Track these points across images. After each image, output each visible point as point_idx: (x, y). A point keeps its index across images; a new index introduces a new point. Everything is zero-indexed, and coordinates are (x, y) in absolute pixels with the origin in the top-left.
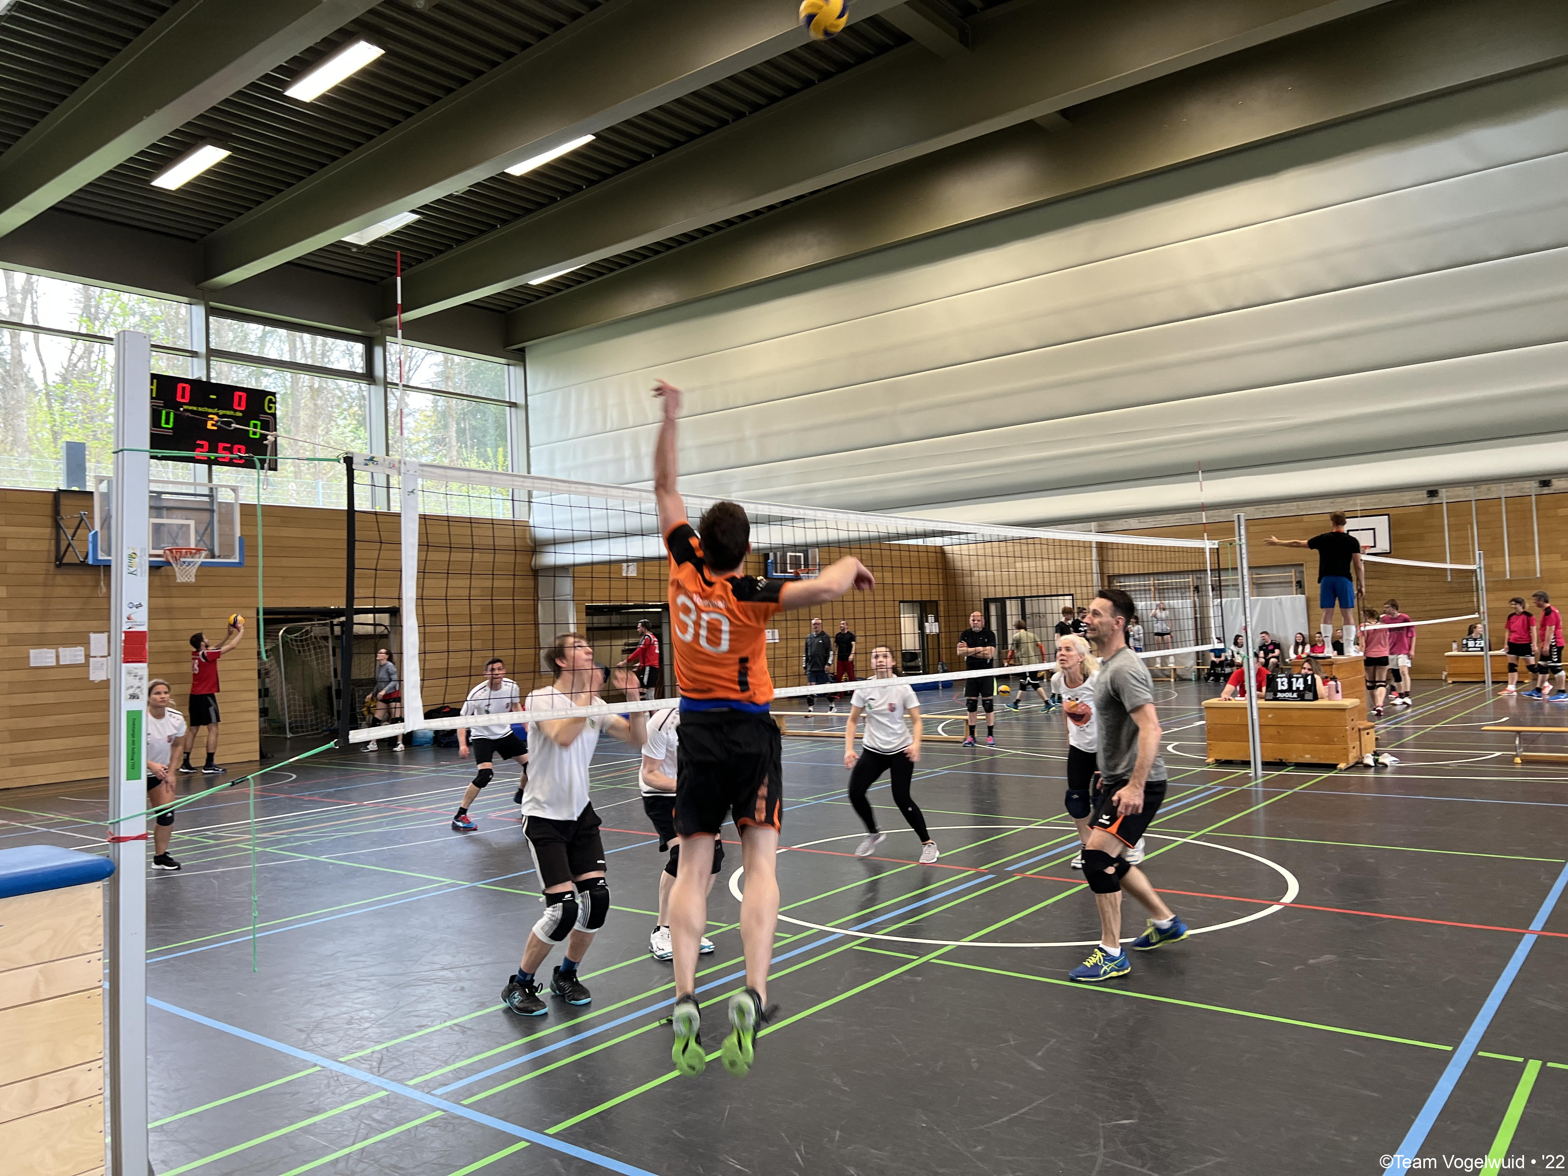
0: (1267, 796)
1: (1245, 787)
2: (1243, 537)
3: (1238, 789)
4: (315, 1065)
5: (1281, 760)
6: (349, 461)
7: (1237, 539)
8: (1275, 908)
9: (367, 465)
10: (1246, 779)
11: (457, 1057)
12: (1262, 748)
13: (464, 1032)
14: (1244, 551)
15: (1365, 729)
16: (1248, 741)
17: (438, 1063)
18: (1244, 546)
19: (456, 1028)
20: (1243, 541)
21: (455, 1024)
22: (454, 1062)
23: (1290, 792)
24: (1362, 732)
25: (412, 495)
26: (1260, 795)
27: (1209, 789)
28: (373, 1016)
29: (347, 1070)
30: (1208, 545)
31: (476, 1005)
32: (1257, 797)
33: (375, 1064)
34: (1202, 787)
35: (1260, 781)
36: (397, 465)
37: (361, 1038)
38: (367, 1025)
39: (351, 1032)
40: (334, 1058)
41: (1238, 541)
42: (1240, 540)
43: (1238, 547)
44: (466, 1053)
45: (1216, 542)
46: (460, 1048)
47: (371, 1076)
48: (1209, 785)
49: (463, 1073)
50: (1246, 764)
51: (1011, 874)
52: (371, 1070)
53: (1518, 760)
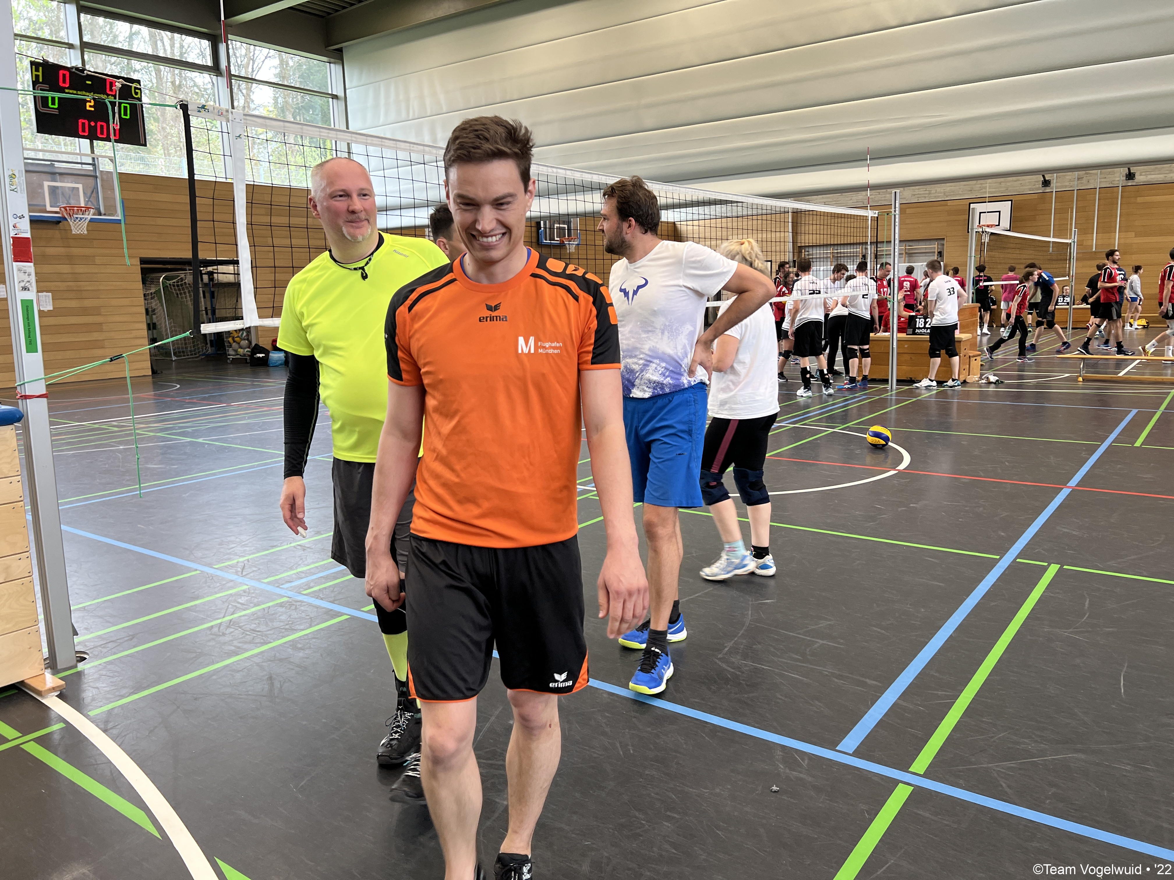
0: (898, 402)
1: (882, 396)
2: (897, 209)
3: (878, 397)
4: (196, 570)
5: (911, 378)
6: (184, 107)
7: (893, 210)
8: (892, 473)
9: (199, 111)
10: (885, 391)
11: (299, 565)
12: (898, 370)
13: (304, 550)
14: (897, 220)
15: (974, 356)
16: (889, 365)
17: (285, 569)
18: (897, 216)
19: (299, 547)
20: (897, 212)
21: (298, 545)
22: (296, 568)
23: (914, 399)
24: (971, 359)
25: (239, 139)
26: (894, 402)
27: (855, 397)
28: (238, 540)
29: (219, 573)
30: (870, 214)
31: (313, 533)
32: (891, 403)
33: (239, 569)
35: (894, 392)
36: (224, 113)
37: (230, 554)
38: (233, 546)
39: (222, 550)
40: (210, 565)
41: (893, 212)
42: (895, 211)
43: (893, 217)
44: (306, 563)
45: (877, 212)
46: (301, 559)
47: (236, 577)
49: (303, 575)
50: (886, 381)
52: (236, 573)
53: (1081, 379)
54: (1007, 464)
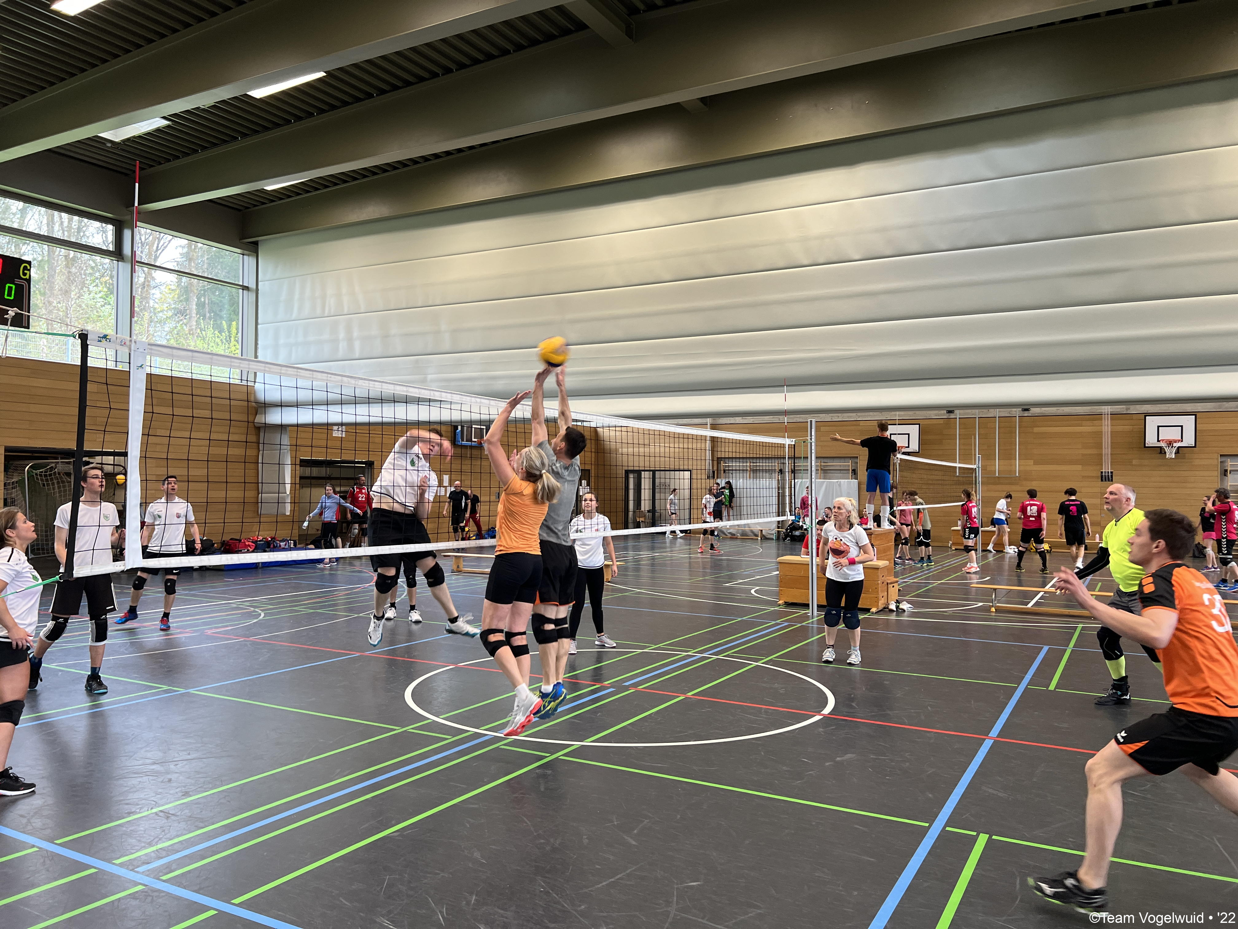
1: (804, 624)
2: (813, 437)
3: (799, 625)
4: (33, 846)
6: (83, 337)
7: (809, 438)
8: (817, 718)
9: (100, 341)
10: (806, 617)
11: (160, 839)
12: (818, 594)
13: (168, 818)
14: (813, 447)
15: (891, 583)
16: (808, 589)
17: (143, 845)
18: (813, 444)
19: (161, 814)
20: (813, 440)
21: (161, 811)
22: (157, 844)
24: (889, 586)
26: (815, 631)
29: (61, 851)
30: (788, 442)
31: (180, 794)
32: (812, 632)
33: (85, 846)
34: (773, 623)
35: (815, 619)
40: (49, 841)
41: (809, 440)
42: (811, 439)
43: (809, 444)
44: (168, 836)
45: (794, 440)
46: (164, 831)
47: (83, 856)
48: (778, 621)
49: (165, 853)
51: (627, 688)
52: (83, 850)
53: (993, 609)
54: (929, 708)
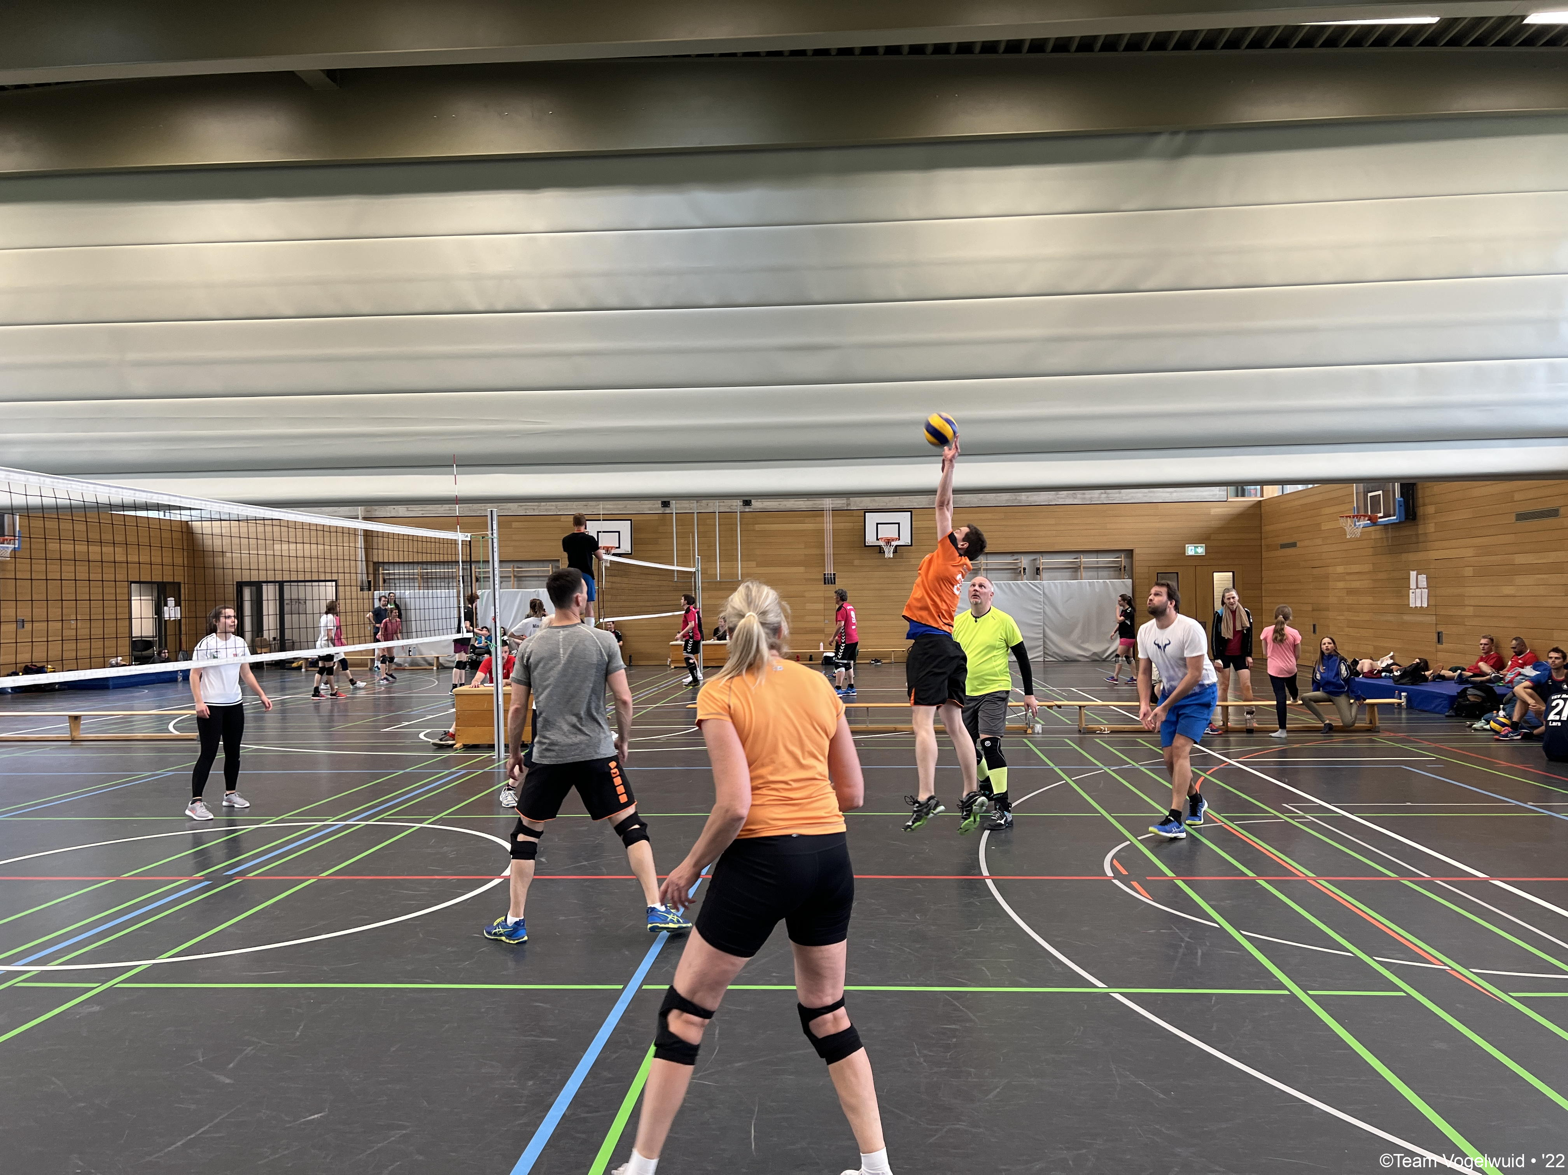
1: (486, 769)
2: (495, 532)
3: (481, 771)
7: (489, 532)
8: (497, 882)
10: (491, 761)
14: (495, 545)
16: (493, 726)
18: (495, 540)
20: (495, 535)
27: (453, 773)
30: (460, 537)
34: (447, 772)
41: (490, 535)
42: (492, 534)
43: (490, 541)
45: (469, 535)
48: (453, 770)
50: (491, 747)
51: (230, 878)
